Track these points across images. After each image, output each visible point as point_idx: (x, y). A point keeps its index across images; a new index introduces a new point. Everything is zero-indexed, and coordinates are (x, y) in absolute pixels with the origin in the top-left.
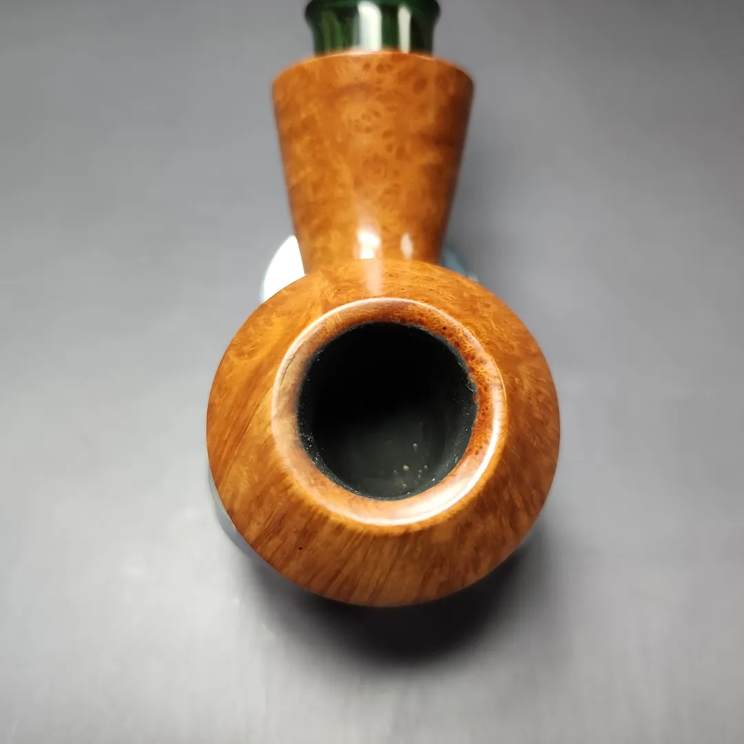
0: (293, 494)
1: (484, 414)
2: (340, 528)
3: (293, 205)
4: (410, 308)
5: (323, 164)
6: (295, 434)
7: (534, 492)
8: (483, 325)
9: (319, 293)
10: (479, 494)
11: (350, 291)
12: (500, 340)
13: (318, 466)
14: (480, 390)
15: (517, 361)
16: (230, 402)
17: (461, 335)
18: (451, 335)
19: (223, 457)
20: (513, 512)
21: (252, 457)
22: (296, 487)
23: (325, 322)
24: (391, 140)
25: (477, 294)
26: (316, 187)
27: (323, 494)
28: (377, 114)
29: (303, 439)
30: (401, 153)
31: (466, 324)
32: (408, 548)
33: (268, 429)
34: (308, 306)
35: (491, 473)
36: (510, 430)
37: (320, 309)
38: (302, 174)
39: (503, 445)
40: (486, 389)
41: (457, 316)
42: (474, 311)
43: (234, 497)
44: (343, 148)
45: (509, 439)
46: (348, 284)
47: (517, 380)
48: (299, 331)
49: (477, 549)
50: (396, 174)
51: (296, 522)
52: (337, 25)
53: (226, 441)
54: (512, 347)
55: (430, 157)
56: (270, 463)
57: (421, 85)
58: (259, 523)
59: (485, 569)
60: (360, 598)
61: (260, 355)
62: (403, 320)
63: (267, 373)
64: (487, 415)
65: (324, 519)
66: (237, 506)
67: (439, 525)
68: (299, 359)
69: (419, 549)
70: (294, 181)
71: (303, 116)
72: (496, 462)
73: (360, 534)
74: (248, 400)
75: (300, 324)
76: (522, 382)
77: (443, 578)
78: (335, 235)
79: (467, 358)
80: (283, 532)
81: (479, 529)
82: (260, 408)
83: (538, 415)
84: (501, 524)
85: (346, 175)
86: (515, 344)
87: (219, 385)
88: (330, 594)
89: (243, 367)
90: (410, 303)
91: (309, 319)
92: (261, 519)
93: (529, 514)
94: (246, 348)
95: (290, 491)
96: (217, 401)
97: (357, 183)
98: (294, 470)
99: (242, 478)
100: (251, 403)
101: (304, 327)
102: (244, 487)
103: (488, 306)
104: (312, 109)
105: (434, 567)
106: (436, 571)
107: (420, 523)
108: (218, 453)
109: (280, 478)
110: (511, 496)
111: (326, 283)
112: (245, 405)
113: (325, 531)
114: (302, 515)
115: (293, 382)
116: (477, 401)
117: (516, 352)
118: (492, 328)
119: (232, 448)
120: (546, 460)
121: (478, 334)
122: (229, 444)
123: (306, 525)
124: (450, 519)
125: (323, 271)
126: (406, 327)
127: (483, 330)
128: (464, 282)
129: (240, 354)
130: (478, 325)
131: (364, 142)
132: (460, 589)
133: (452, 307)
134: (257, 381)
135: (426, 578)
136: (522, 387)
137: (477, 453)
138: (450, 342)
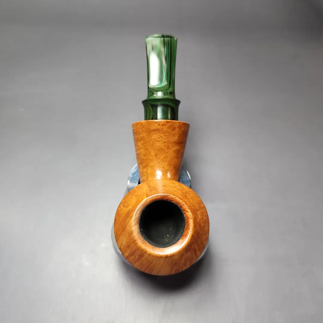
0: (138, 246)
1: (187, 225)
2: (150, 255)
3: (138, 158)
4: (169, 196)
5: (147, 149)
6: (138, 230)
7: (201, 246)
8: (188, 201)
9: (145, 191)
10: (186, 247)
11: (154, 191)
12: (193, 205)
13: (144, 238)
14: (187, 219)
15: (197, 210)
16: (121, 219)
17: (182, 204)
18: (179, 204)
19: (119, 234)
20: (195, 251)
21: (127, 235)
22: (139, 244)
23: (147, 200)
24: (166, 144)
25: (187, 191)
26: (145, 155)
27: (146, 246)
28: (162, 137)
29: (141, 231)
30: (168, 147)
31: (183, 201)
32: (167, 260)
33: (132, 228)
34: (143, 195)
35: (189, 241)
36: (194, 230)
37: (145, 196)
38: (140, 151)
39: (192, 234)
40: (188, 219)
41: (181, 199)
42: (186, 196)
43: (122, 245)
44: (152, 146)
45: (194, 232)
46: (153, 188)
47: (196, 216)
48: (140, 202)
49: (185, 260)
50: (167, 153)
51: (138, 253)
52: (151, 108)
53: (120, 230)
54: (196, 206)
55: (176, 148)
56: (132, 237)
57: (174, 129)
58: (128, 252)
59: (188, 266)
60: (154, 273)
61: (130, 208)
62: (167, 200)
63: (131, 213)
64: (188, 225)
65: (146, 252)
66: (122, 247)
67: (175, 254)
68: (140, 210)
69: (170, 261)
70: (138, 152)
71: (141, 135)
72: (190, 238)
73: (155, 257)
74: (126, 220)
75: (140, 200)
76: (198, 216)
77: (176, 268)
78: (149, 168)
79: (183, 210)
80: (135, 255)
81: (186, 256)
82: (130, 223)
83: (202, 225)
84: (192, 254)
85: (153, 153)
86: (197, 205)
87: (118, 214)
88: (146, 272)
89: (125, 210)
90: (169, 195)
91: (142, 199)
92: (129, 251)
93: (200, 251)
94: (126, 205)
95: (137, 245)
96: (117, 218)
97: (156, 155)
98: (138, 240)
99: (124, 240)
100: (127, 221)
101: (141, 201)
102: (124, 243)
103: (190, 194)
104: (144, 135)
105: (174, 265)
106: (174, 267)
107: (170, 254)
108: (118, 233)
109: (134, 241)
110: (194, 247)
111: (147, 188)
112: (125, 221)
113: (146, 255)
114: (140, 251)
115: (138, 216)
116: (186, 222)
117: (197, 208)
118: (190, 201)
119: (121, 232)
120: (205, 237)
121: (186, 204)
122: (121, 231)
123: (141, 253)
124: (178, 253)
125: (146, 183)
126: (168, 201)
127: (188, 202)
128: (184, 187)
129: (124, 206)
130: (187, 201)
131: (158, 144)
132: (181, 271)
133: (180, 196)
134: (129, 215)
135: (172, 268)
136: (198, 218)
137: (185, 236)
138: (179, 206)
